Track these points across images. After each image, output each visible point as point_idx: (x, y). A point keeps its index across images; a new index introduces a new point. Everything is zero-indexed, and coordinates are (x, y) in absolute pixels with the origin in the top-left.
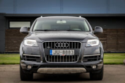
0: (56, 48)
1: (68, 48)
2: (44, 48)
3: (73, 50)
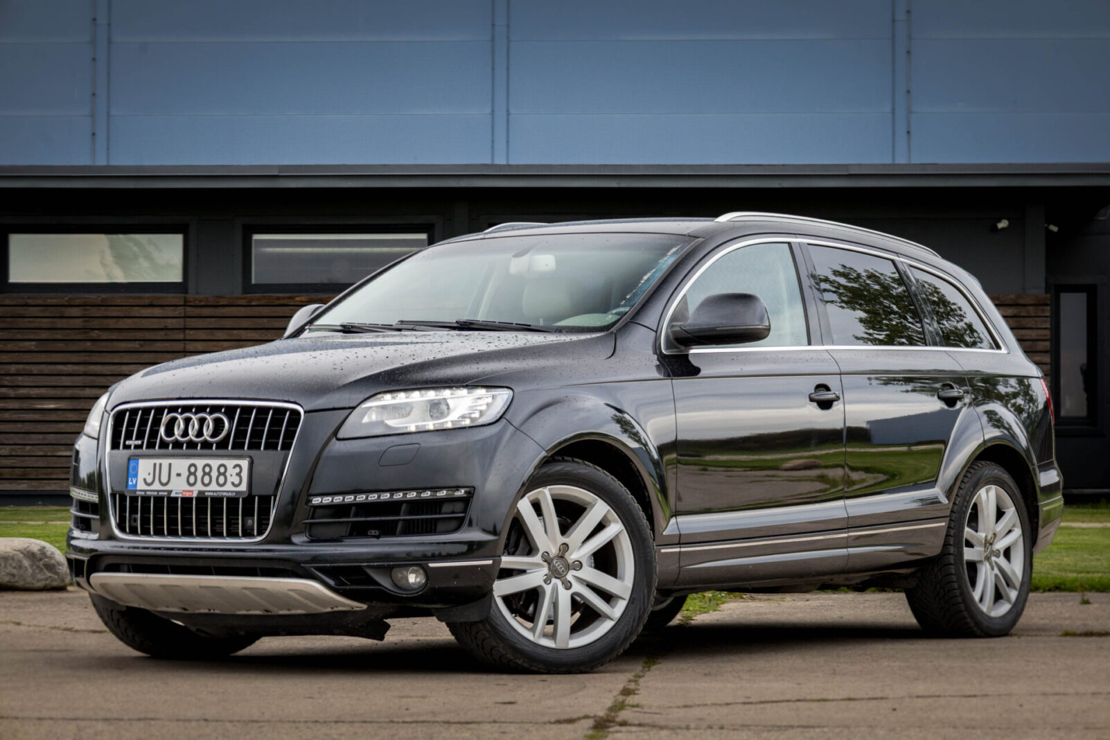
0: (164, 445)
1: (222, 445)
2: (115, 445)
3: (245, 464)
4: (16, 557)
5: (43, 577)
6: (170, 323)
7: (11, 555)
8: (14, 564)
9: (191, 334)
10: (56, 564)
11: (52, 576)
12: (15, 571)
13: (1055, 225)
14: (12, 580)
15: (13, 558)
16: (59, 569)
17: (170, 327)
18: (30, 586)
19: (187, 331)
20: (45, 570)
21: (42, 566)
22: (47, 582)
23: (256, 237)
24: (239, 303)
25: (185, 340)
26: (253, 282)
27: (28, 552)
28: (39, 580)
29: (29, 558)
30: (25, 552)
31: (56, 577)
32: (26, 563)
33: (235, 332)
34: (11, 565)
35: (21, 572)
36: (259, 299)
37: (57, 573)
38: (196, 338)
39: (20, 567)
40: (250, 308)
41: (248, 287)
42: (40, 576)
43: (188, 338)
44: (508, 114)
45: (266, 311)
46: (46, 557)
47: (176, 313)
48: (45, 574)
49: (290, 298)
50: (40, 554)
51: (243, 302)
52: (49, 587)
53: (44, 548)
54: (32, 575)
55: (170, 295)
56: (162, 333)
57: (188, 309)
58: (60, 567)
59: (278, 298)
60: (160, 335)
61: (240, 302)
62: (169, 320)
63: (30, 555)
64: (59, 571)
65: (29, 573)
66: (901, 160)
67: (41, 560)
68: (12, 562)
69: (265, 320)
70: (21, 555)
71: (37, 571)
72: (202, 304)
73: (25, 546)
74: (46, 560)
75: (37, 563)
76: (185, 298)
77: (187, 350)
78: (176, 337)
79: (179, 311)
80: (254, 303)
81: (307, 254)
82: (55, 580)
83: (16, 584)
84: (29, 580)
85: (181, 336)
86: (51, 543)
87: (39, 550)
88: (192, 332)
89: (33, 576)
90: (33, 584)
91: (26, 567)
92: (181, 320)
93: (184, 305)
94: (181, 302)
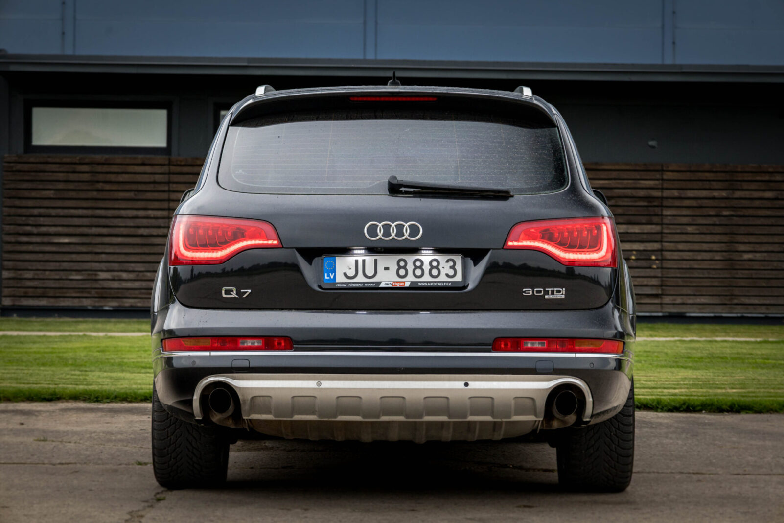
6: (158, 178)
17: (158, 181)
19: (171, 185)
23: (223, 113)
25: (169, 191)
43: (171, 189)
44: (376, 24)
47: (163, 171)
55: (158, 157)
56: (152, 185)
57: (172, 168)
62: (157, 176)
72: (183, 163)
76: (169, 159)
78: (163, 189)
79: (165, 169)
85: (166, 188)
88: (174, 185)
92: (167, 176)
93: (169, 164)
94: (167, 162)
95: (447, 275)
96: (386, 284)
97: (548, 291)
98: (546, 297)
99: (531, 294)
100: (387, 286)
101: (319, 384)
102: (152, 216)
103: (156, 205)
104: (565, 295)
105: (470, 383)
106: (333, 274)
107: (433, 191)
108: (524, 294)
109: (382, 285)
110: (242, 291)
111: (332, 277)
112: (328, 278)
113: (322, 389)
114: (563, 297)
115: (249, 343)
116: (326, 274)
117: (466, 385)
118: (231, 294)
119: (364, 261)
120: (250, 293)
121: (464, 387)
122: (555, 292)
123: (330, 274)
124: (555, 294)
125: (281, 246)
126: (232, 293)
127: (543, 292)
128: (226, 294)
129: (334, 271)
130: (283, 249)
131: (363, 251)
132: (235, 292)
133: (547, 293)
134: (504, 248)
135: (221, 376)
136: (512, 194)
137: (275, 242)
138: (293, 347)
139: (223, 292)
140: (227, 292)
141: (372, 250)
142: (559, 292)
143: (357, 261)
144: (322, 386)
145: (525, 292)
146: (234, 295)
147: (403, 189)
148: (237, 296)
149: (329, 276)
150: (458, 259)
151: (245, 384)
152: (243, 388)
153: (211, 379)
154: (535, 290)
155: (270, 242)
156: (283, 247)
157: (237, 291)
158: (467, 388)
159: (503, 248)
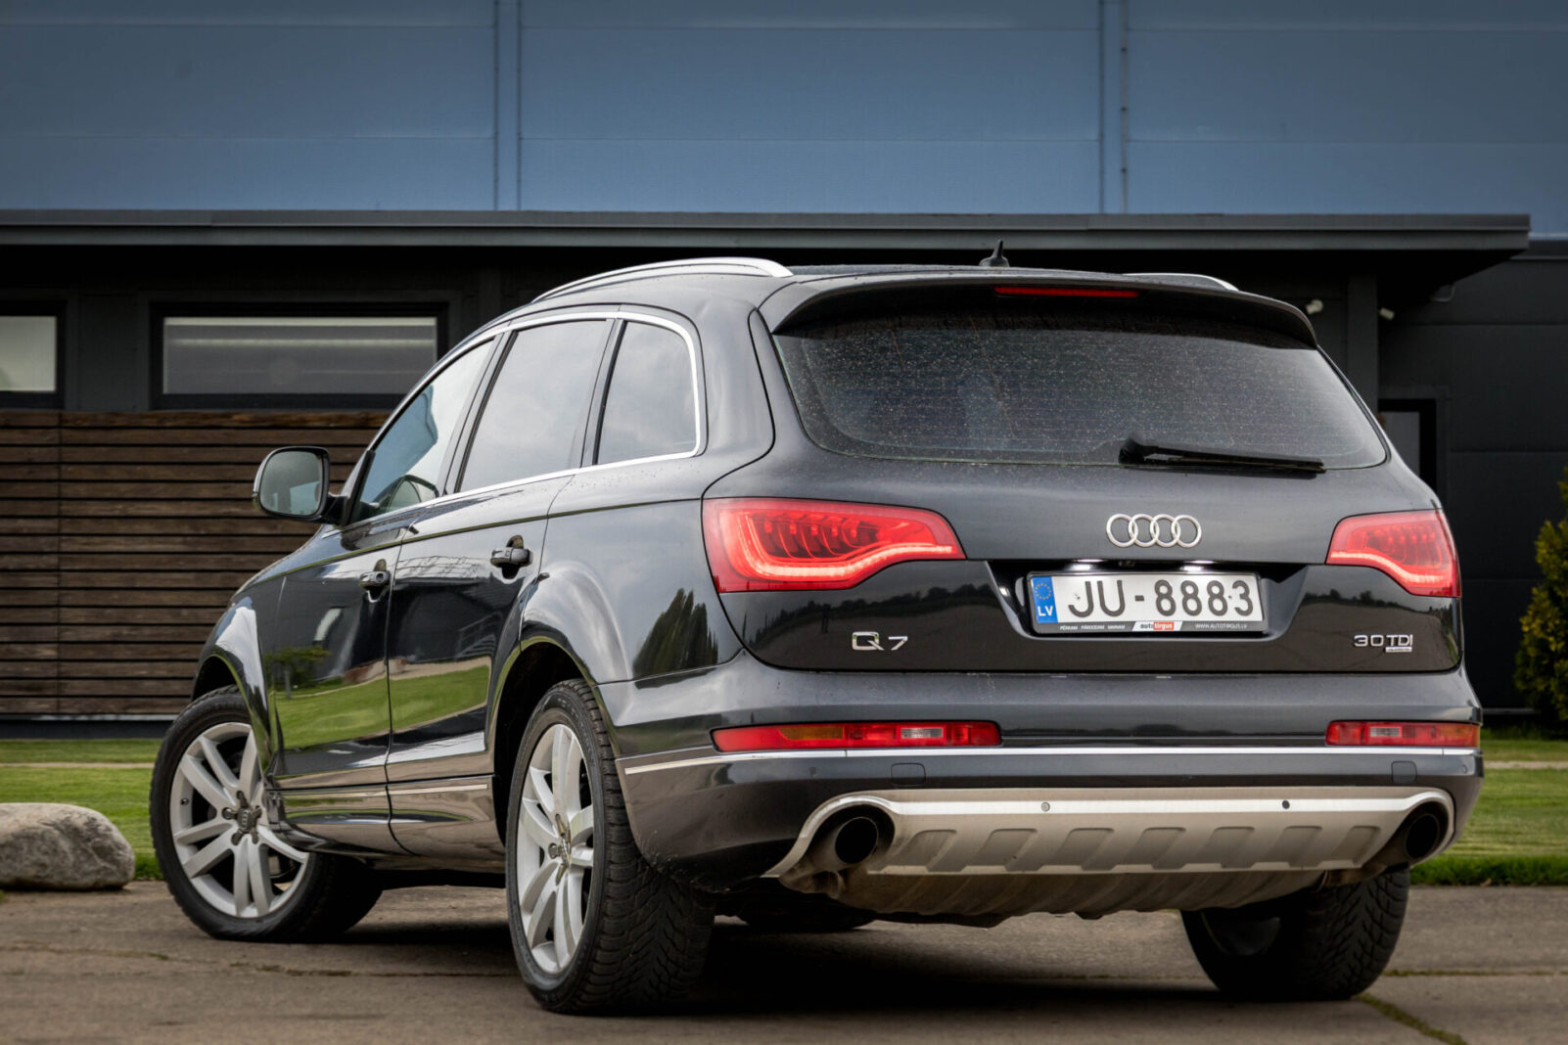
4: (47, 836)
5: (92, 868)
6: (36, 454)
7: (40, 831)
8: (44, 848)
9: (70, 471)
10: (113, 847)
11: (108, 865)
12: (46, 859)
13: (1389, 308)
14: (42, 874)
15: (42, 837)
16: (119, 855)
17: (38, 460)
18: (71, 882)
19: (63, 467)
20: (95, 857)
21: (91, 851)
22: (99, 877)
23: (171, 322)
24: (145, 424)
25: (60, 480)
26: (166, 390)
27: (68, 827)
28: (86, 874)
29: (69, 837)
30: (63, 827)
31: (114, 868)
32: (65, 845)
33: (139, 468)
34: (39, 849)
35: (57, 860)
36: (175, 418)
37: (114, 862)
38: (79, 477)
39: (55, 851)
40: (162, 431)
41: (158, 399)
42: (87, 867)
43: (64, 477)
44: (520, 139)
45: (187, 436)
46: (99, 835)
47: (45, 440)
48: (95, 864)
49: (224, 416)
50: (88, 830)
51: (153, 422)
52: (102, 885)
53: (94, 819)
54: (74, 865)
55: (37, 411)
56: (25, 469)
57: (66, 433)
58: (121, 852)
59: (206, 417)
60: (22, 472)
61: (145, 422)
62: (36, 450)
63: (71, 831)
64: (119, 858)
65: (69, 861)
66: (1113, 208)
67: (89, 840)
68: (40, 843)
69: (186, 450)
70: (56, 832)
71: (82, 858)
72: (86, 424)
73: (63, 817)
74: (97, 839)
75: (83, 846)
76: (60, 416)
77: (63, 496)
78: (45, 476)
79: (52, 436)
80: (168, 424)
81: (249, 349)
82: (112, 873)
83: (49, 880)
84: (69, 873)
85: (54, 475)
86: (104, 813)
87: (86, 824)
88: (71, 468)
89: (76, 866)
90: (75, 879)
91: (64, 852)
92: (54, 450)
93: (59, 427)
94: (54, 422)
95: (1238, 610)
96: (1142, 626)
97: (1390, 639)
98: (1388, 649)
99: (1365, 645)
100: (1144, 630)
101: (1046, 807)
102: (25, 531)
103: (34, 508)
104: (1413, 646)
105: (1291, 801)
106: (1052, 608)
107: (1204, 460)
108: (1357, 645)
109: (1137, 628)
110: (890, 638)
111: (1050, 613)
112: (1044, 615)
113: (1050, 815)
114: (1410, 649)
115: (916, 733)
116: (1039, 608)
117: (1286, 805)
118: (871, 645)
119: (1100, 584)
120: (906, 643)
121: (1282, 809)
122: (1400, 640)
123: (1047, 608)
124: (1400, 644)
125: (964, 556)
126: (871, 642)
127: (1382, 641)
128: (859, 644)
129: (1051, 602)
130: (967, 562)
131: (1087, 567)
132: (877, 641)
133: (1388, 642)
134: (1328, 562)
135: (867, 794)
136: (1324, 468)
137: (948, 549)
138: (1001, 741)
139: (854, 641)
140: (862, 641)
141: (1110, 565)
142: (1405, 640)
143: (1088, 585)
144: (1051, 811)
145: (1357, 641)
146: (875, 645)
147: (1154, 456)
148: (880, 648)
149: (1044, 611)
150: (1251, 581)
151: (909, 809)
152: (909, 816)
153: (845, 801)
154: (1372, 637)
155: (940, 549)
156: (967, 559)
157: (880, 640)
158: (1288, 810)
159: (1325, 564)
